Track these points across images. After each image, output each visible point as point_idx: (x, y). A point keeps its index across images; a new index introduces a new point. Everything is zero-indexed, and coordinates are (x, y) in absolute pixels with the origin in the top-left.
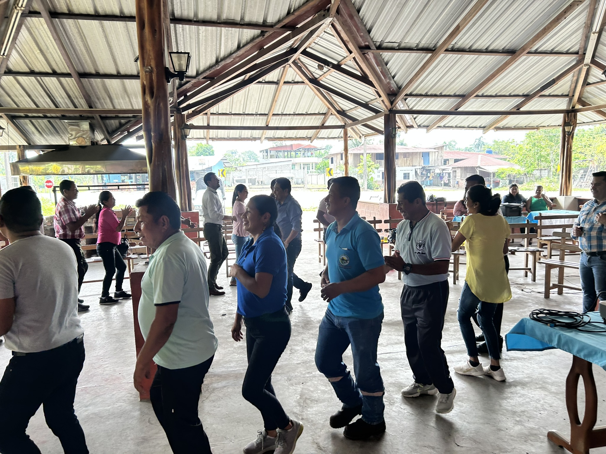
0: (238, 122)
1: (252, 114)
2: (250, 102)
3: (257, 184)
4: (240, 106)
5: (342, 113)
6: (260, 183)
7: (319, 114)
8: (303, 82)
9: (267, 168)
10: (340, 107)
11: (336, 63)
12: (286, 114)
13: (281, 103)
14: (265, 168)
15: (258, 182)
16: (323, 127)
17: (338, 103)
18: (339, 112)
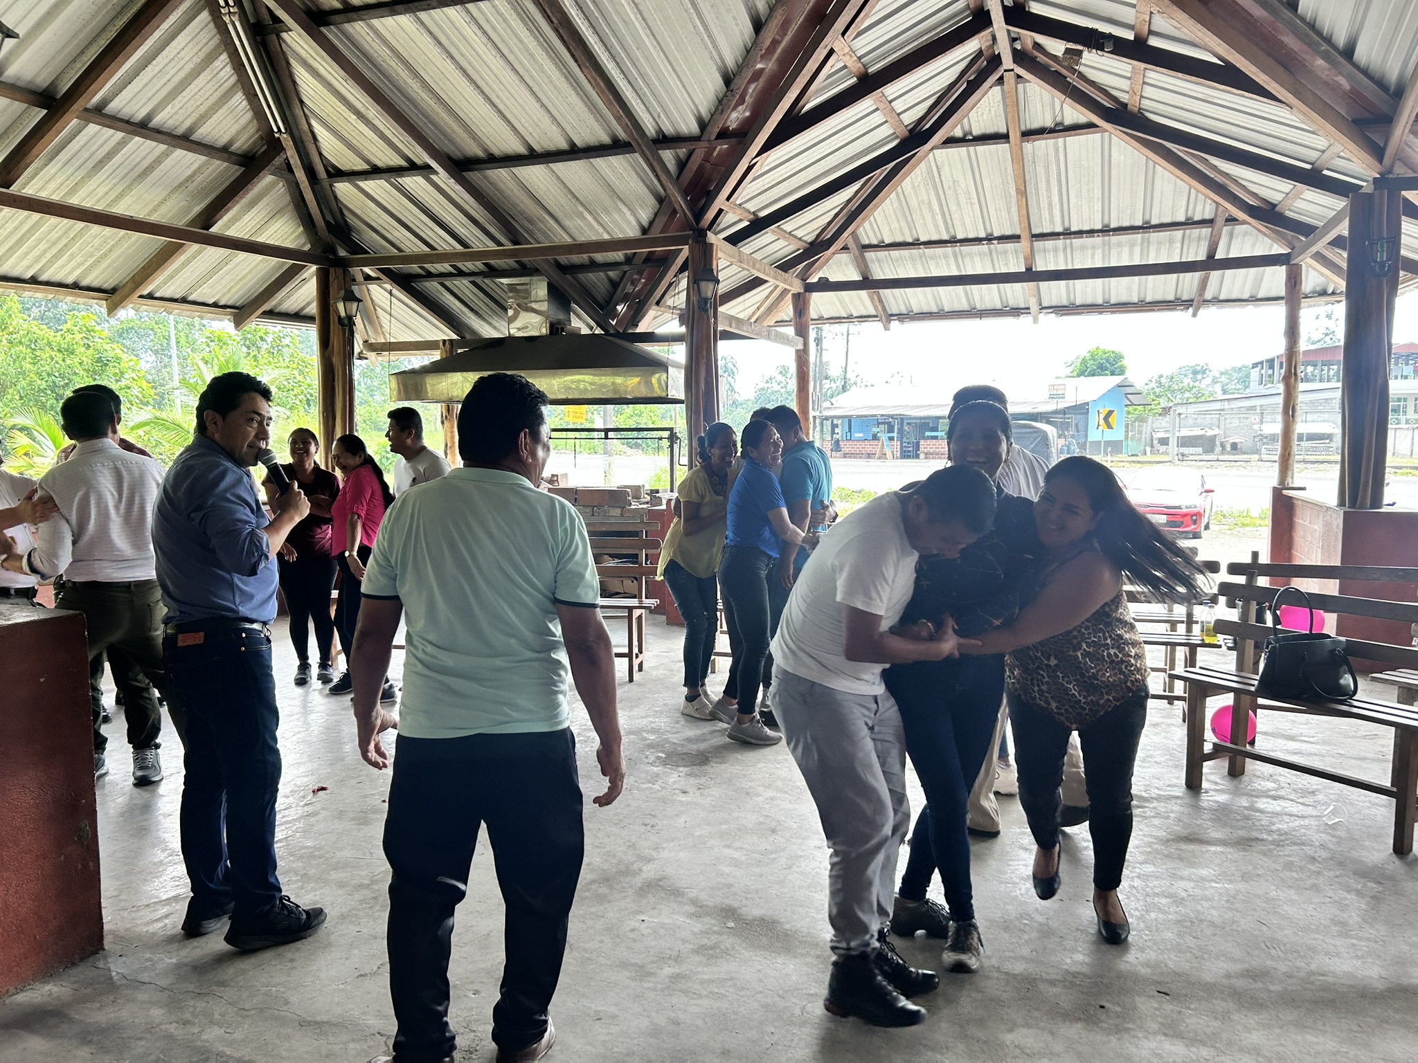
0: (948, 264)
1: (978, 240)
2: (959, 204)
3: (1218, 449)
4: (933, 217)
5: (1268, 214)
6: (1228, 448)
7: (1189, 223)
8: (1090, 126)
9: (1258, 408)
10: (1255, 195)
11: (1130, 36)
12: (1080, 233)
13: (1049, 197)
14: (1253, 408)
15: (1223, 445)
16: (1211, 263)
17: (1240, 181)
18: (1254, 212)
